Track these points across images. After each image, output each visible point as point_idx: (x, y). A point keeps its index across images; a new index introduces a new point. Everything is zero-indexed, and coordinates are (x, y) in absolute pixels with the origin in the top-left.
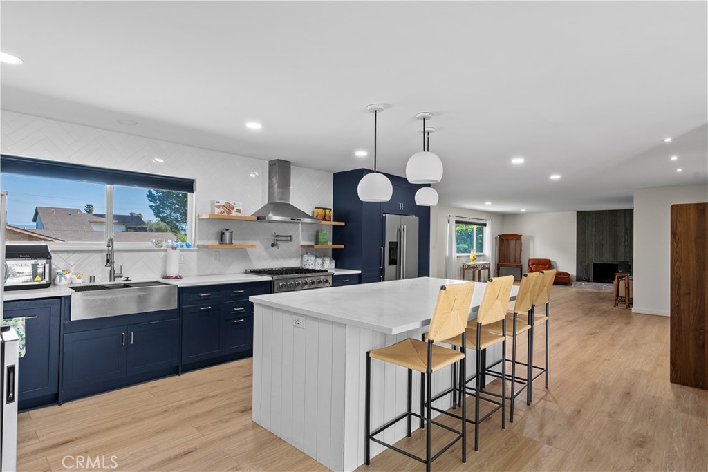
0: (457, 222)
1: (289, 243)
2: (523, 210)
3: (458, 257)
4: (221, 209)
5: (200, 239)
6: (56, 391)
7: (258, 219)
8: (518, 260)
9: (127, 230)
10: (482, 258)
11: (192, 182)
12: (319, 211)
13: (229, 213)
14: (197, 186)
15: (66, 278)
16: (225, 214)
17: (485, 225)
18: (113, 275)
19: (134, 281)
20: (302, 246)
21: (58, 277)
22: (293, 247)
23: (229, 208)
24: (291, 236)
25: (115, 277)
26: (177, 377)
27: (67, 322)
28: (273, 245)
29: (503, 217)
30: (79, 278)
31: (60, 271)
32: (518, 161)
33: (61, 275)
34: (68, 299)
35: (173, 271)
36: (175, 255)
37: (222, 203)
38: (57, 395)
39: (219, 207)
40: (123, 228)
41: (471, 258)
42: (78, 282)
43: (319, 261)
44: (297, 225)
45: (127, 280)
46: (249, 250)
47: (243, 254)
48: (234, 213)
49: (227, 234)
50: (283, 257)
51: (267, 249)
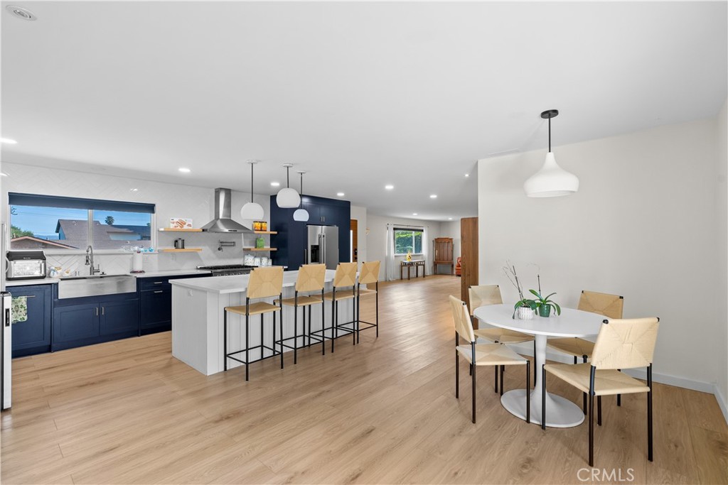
0: (395, 229)
1: (232, 248)
2: (450, 219)
3: (395, 256)
4: (175, 224)
5: (160, 246)
6: (49, 344)
7: (203, 230)
8: (450, 258)
9: (142, 239)
10: (420, 257)
11: (154, 205)
12: (257, 224)
13: (182, 227)
14: (157, 209)
15: (57, 273)
16: (179, 228)
17: (422, 231)
18: (92, 270)
19: (108, 274)
20: (244, 249)
21: (52, 272)
22: (237, 249)
23: (182, 223)
24: (234, 242)
25: (94, 272)
26: (138, 338)
27: (56, 300)
28: (219, 249)
29: (440, 224)
30: (68, 273)
31: (54, 268)
32: (389, 187)
33: (54, 271)
34: (57, 284)
35: (138, 268)
36: (139, 257)
37: (176, 220)
38: (50, 346)
39: (174, 223)
40: (139, 237)
41: (408, 256)
42: (67, 275)
43: (257, 260)
44: (239, 235)
45: (103, 273)
46: (199, 252)
47: (194, 255)
48: (185, 227)
49: (180, 242)
50: (229, 258)
51: (214, 252)
